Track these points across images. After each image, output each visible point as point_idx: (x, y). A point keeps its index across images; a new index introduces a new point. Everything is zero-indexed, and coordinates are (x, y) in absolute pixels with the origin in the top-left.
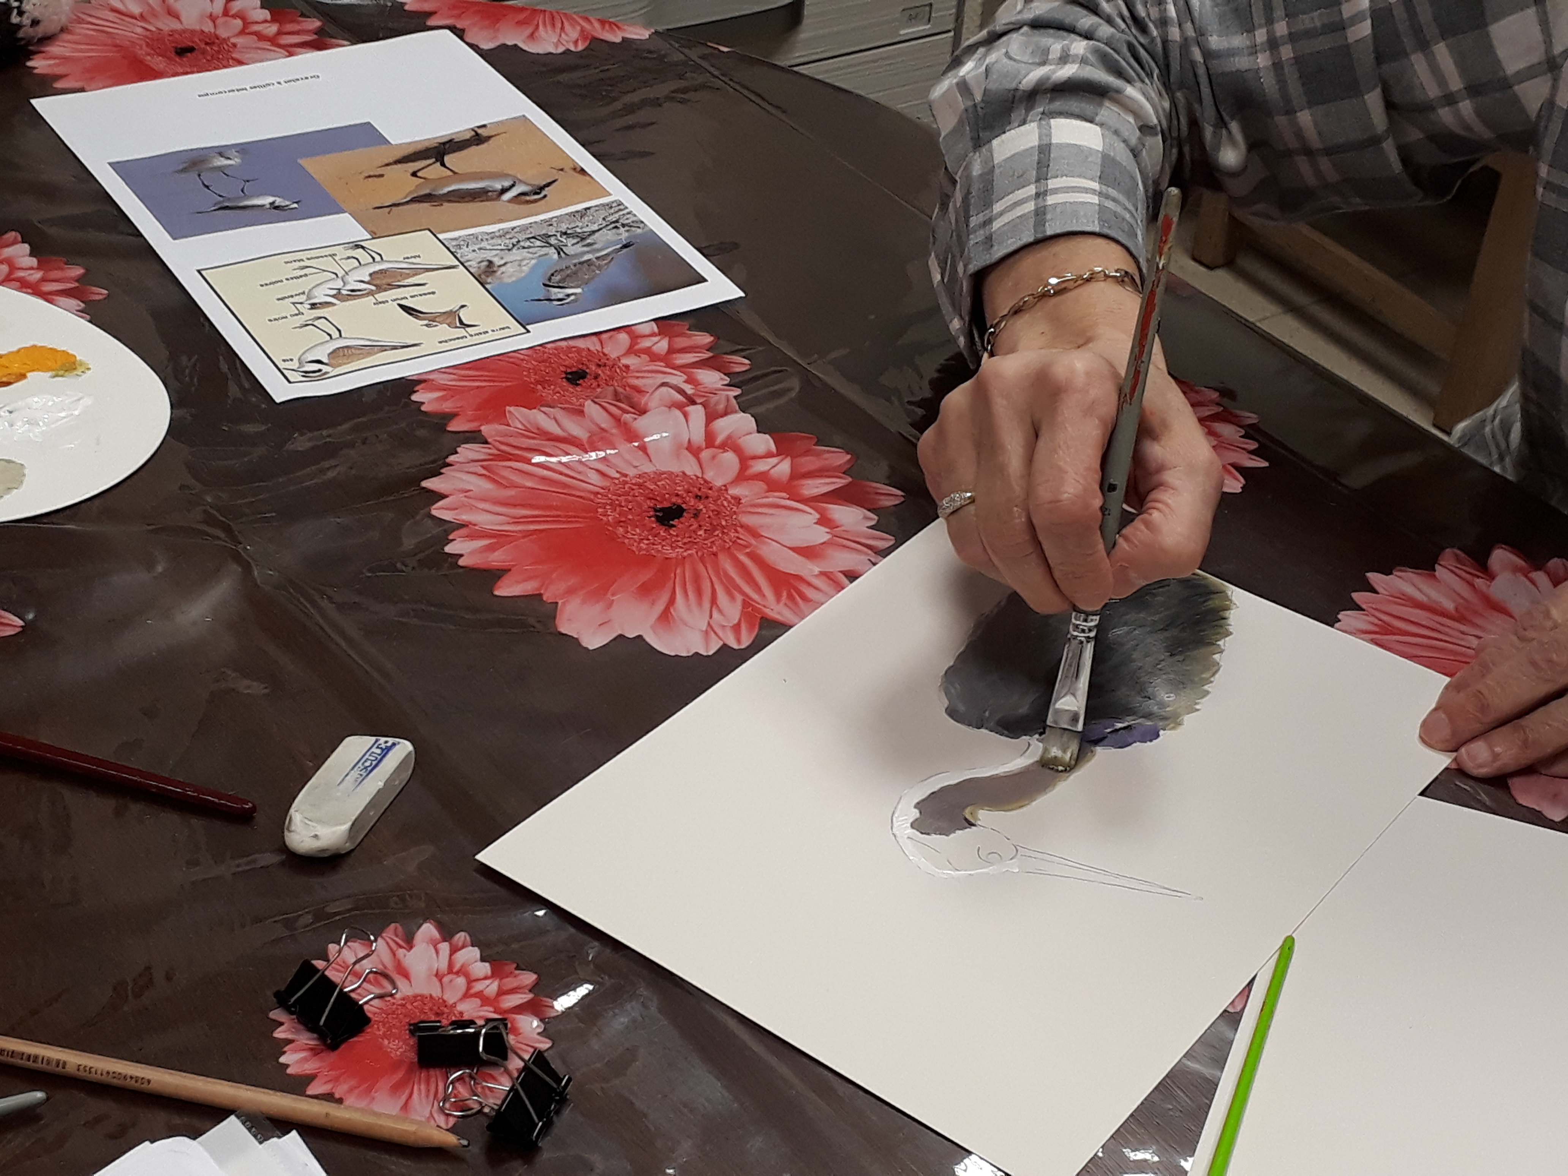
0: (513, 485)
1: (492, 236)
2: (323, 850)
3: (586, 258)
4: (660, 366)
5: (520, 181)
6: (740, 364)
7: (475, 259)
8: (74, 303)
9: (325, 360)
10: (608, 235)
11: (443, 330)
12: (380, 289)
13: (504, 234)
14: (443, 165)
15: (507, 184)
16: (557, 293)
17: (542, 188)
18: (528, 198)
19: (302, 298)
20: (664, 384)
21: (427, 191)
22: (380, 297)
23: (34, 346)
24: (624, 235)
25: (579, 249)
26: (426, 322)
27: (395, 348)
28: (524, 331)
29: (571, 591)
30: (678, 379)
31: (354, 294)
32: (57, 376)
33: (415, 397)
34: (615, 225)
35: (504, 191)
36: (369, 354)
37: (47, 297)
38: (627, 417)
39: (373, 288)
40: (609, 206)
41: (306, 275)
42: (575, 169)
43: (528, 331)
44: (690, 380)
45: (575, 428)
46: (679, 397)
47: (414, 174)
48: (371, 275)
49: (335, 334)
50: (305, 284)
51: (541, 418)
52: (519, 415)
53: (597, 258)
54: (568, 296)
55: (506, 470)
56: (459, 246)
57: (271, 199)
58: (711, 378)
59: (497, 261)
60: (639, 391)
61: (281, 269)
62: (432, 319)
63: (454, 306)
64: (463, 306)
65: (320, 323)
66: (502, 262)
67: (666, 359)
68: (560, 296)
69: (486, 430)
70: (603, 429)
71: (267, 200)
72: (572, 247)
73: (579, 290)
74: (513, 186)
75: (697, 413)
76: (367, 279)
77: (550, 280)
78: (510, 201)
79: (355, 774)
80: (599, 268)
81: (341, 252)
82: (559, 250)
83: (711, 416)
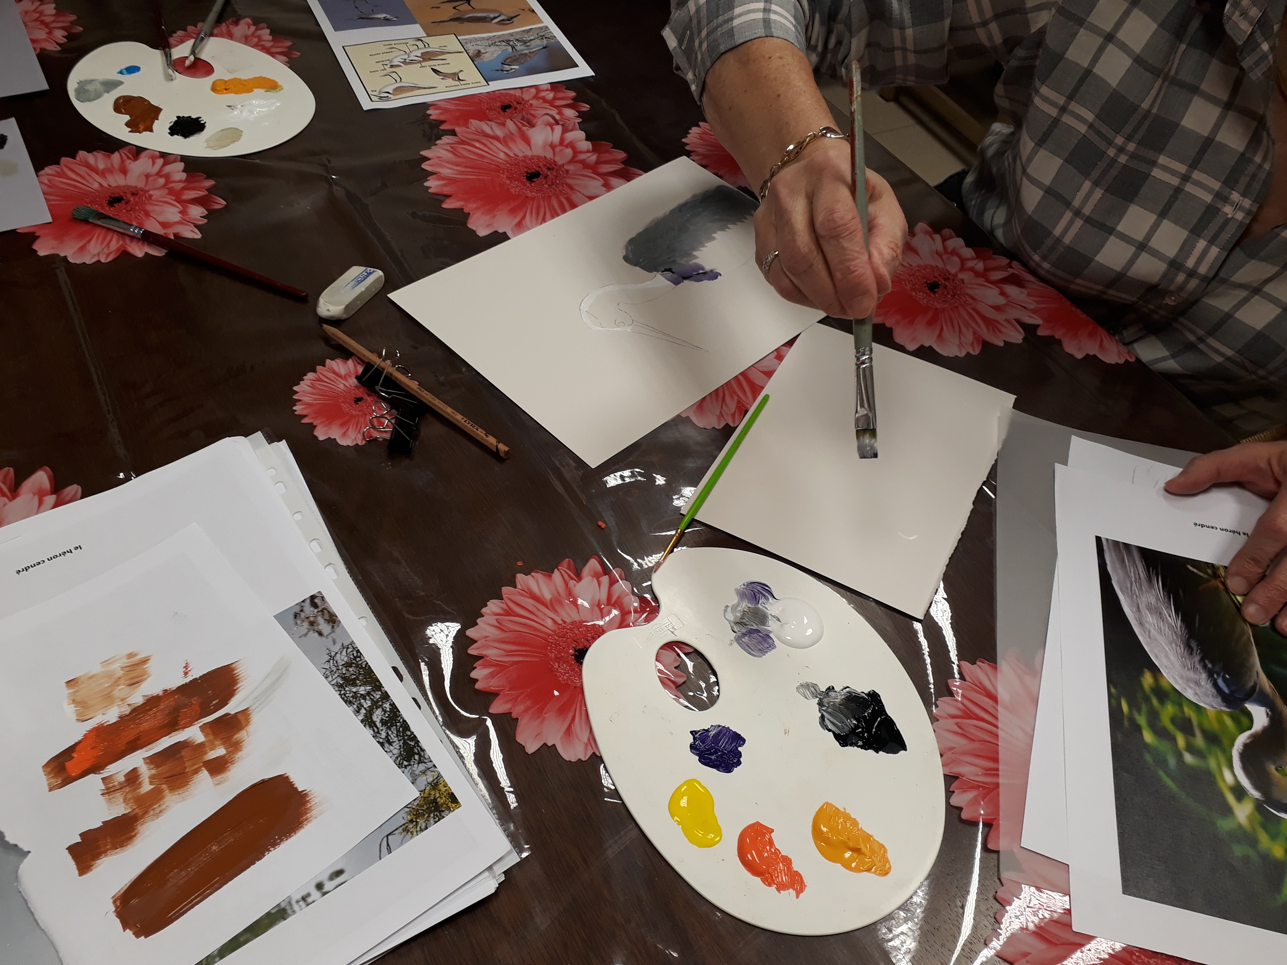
0: (464, 157)
1: (483, 39)
2: (332, 317)
3: (525, 52)
4: (547, 105)
5: (503, 14)
6: (585, 107)
7: (472, 49)
8: (284, 58)
9: (391, 92)
10: (538, 42)
11: (450, 82)
12: (424, 60)
13: (488, 39)
14: (469, 4)
15: (496, 15)
16: (507, 67)
17: (512, 18)
18: (505, 22)
19: (387, 62)
20: (546, 114)
21: (458, 16)
22: (423, 64)
23: (261, 77)
24: (545, 42)
25: (523, 47)
26: (441, 77)
27: (425, 88)
28: (486, 84)
29: (477, 208)
30: (554, 112)
31: (412, 62)
32: (267, 91)
33: (428, 112)
34: (542, 37)
35: (495, 18)
36: (412, 90)
37: (273, 55)
38: (525, 128)
39: (421, 59)
40: (541, 28)
41: (392, 52)
42: (529, 10)
43: (488, 84)
44: (560, 113)
45: (499, 132)
46: (553, 121)
47: (454, 8)
48: (422, 53)
49: (398, 80)
50: (389, 56)
51: (485, 127)
52: (475, 124)
53: (530, 53)
54: (512, 69)
55: (460, 148)
56: (466, 43)
57: (384, 15)
58: (570, 113)
59: (483, 51)
60: (533, 116)
61: (381, 48)
62: (445, 76)
63: (457, 71)
64: (461, 71)
65: (394, 75)
66: (484, 52)
67: (551, 103)
68: (508, 69)
69: (457, 129)
70: (512, 134)
71: (382, 16)
72: (519, 46)
73: (517, 67)
74: (499, 16)
75: (558, 129)
76: (419, 55)
77: (505, 61)
78: (496, 23)
79: (353, 283)
80: (529, 57)
81: (411, 42)
82: (513, 47)
83: (565, 130)
